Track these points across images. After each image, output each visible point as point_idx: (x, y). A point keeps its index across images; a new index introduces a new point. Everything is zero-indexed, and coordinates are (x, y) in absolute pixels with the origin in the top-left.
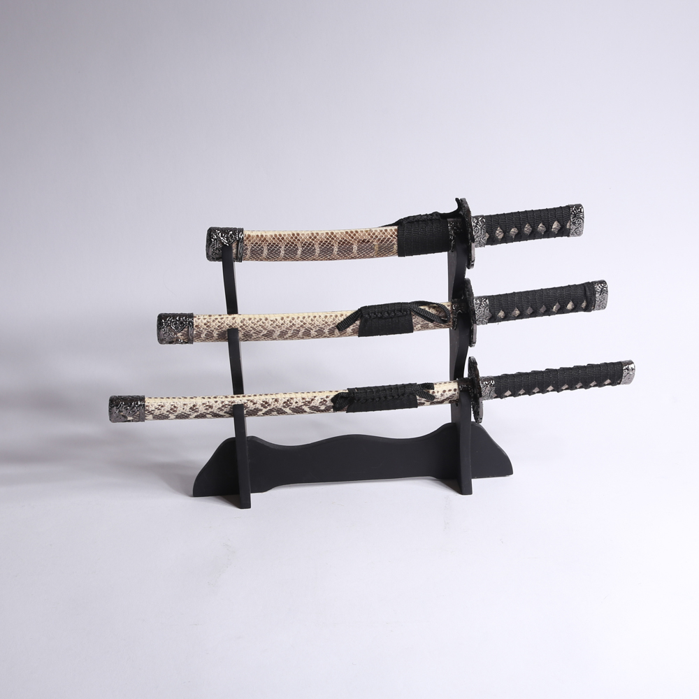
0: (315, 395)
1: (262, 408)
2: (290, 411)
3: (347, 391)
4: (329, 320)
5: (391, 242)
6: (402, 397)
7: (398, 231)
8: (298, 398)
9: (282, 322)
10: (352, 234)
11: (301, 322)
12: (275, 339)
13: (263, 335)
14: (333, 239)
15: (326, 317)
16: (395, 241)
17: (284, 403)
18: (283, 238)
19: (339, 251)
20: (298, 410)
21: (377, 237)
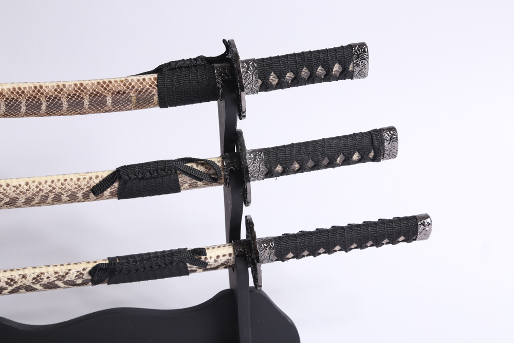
0: (69, 267)
1: (7, 286)
2: (41, 288)
3: (107, 262)
4: (83, 183)
5: (150, 93)
6: (170, 266)
7: (158, 79)
8: (49, 273)
9: (26, 187)
10: (105, 85)
11: (50, 186)
12: (20, 206)
13: (5, 203)
14: (82, 91)
15: (79, 179)
16: (155, 92)
17: (34, 279)
18: (23, 92)
19: (91, 104)
20: (51, 286)
21: (133, 87)
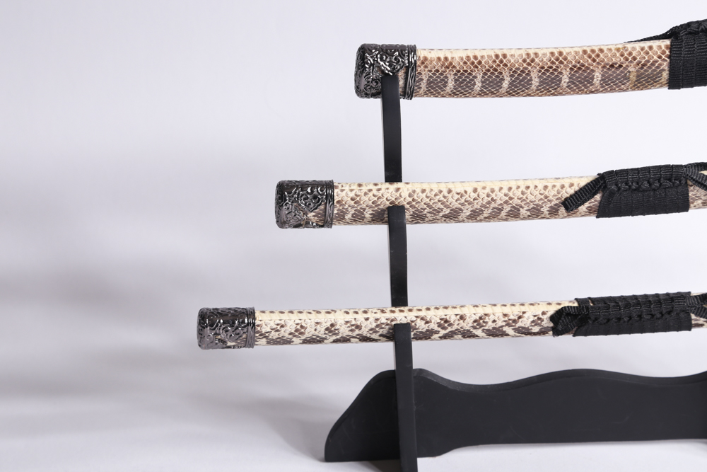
0: (523, 309)
1: (439, 329)
2: (484, 334)
3: (576, 304)
4: (551, 193)
5: (658, 67)
6: (667, 316)
7: (671, 48)
8: (496, 315)
9: (474, 195)
10: (594, 55)
11: (506, 195)
12: (463, 221)
13: (443, 216)
14: (561, 62)
15: (546, 187)
16: (665, 66)
17: (475, 321)
18: (480, 63)
19: (571, 81)
20: (496, 333)
21: (634, 58)
